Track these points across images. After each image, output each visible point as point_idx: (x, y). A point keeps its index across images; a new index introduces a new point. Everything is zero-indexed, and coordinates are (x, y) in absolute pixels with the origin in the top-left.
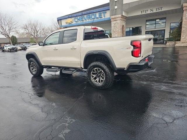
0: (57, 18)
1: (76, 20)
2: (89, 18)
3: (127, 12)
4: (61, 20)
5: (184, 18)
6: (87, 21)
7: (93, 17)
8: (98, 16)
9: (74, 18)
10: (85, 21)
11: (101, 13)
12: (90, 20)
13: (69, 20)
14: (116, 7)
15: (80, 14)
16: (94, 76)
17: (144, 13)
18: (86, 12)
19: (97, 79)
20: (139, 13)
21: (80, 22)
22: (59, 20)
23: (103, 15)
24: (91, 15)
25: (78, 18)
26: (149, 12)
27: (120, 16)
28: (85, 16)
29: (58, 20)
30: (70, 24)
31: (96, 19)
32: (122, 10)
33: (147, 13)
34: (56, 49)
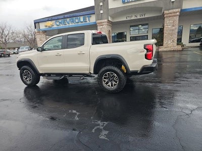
0: (34, 21)
1: (58, 24)
2: (73, 22)
3: (113, 17)
4: (39, 23)
5: (165, 24)
6: (71, 24)
7: (77, 21)
8: (82, 20)
9: (55, 21)
10: (68, 25)
11: (85, 17)
12: (73, 24)
13: (49, 23)
14: (102, 12)
15: (62, 17)
16: (106, 80)
17: (129, 19)
18: (68, 15)
19: (110, 84)
20: (124, 19)
21: (61, 26)
22: (37, 23)
23: (87, 19)
24: (74, 18)
25: (60, 21)
26: (133, 18)
27: (106, 20)
28: (68, 20)
29: (35, 23)
30: (50, 27)
31: (80, 23)
32: (108, 15)
33: (131, 19)
34: (59, 54)
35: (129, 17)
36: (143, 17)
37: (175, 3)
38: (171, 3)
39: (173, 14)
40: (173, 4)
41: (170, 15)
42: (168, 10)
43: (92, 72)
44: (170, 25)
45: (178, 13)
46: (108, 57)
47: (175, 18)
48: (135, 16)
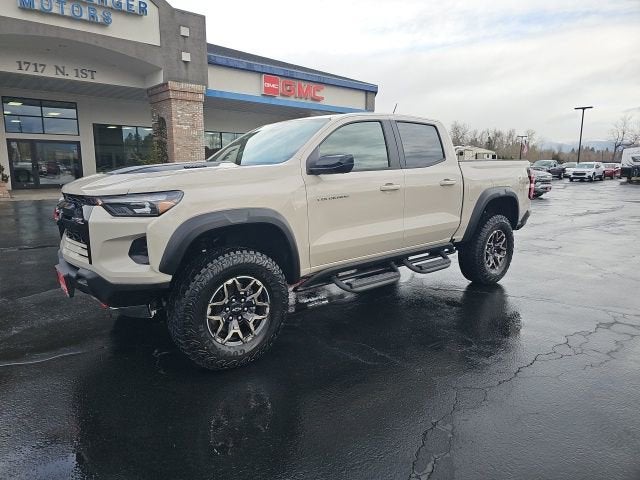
17: (31, 72)
26: (50, 73)
33: (42, 75)
34: (391, 187)
35: (32, 68)
36: (89, 80)
37: (190, 66)
38: (182, 64)
39: (189, 96)
40: (187, 68)
41: (180, 95)
42: (178, 80)
43: (459, 238)
44: (186, 123)
45: (201, 97)
46: (503, 193)
47: (195, 106)
48: (57, 68)
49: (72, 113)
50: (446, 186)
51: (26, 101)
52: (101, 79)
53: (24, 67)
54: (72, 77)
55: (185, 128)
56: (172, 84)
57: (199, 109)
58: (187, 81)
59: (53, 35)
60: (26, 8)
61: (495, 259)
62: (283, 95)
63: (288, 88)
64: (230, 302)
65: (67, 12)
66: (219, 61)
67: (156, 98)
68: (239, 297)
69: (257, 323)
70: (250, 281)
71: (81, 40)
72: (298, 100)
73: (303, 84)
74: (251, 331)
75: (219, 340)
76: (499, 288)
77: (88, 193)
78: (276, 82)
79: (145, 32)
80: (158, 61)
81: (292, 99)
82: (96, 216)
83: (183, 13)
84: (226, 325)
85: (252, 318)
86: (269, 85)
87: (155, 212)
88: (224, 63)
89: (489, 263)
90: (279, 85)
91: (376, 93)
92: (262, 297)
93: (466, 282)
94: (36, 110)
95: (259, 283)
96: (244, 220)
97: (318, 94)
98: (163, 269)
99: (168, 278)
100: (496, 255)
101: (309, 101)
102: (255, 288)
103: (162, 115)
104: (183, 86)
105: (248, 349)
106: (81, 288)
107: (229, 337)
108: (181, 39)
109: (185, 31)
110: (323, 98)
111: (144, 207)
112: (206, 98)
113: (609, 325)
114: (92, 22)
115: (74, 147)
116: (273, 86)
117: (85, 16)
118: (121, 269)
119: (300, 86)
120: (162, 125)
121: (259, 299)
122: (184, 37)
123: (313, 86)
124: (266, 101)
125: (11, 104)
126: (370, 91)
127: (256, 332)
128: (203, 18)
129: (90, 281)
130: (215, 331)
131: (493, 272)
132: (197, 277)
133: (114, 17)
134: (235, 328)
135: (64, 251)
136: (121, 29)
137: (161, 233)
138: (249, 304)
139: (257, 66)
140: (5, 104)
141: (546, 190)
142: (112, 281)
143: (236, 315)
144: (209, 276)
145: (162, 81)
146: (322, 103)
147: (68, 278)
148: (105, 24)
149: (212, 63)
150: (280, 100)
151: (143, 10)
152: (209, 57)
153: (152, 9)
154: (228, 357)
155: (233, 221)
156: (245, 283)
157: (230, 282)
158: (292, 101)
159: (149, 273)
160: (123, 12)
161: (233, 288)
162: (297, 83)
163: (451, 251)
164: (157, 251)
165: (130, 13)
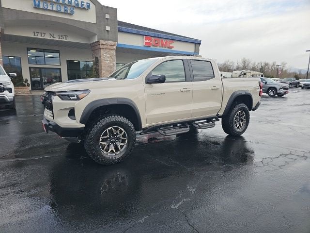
17: (39, 37)
19: (238, 125)
20: (30, 34)
26: (48, 37)
33: (45, 38)
34: (185, 90)
35: (39, 35)
36: (64, 40)
37: (110, 33)
38: (106, 32)
39: (110, 47)
40: (108, 34)
41: (106, 47)
42: (104, 40)
43: (221, 114)
44: (108, 59)
45: (115, 47)
46: (243, 93)
47: (112, 51)
48: (50, 34)
49: (57, 55)
50: (214, 89)
51: (38, 50)
52: (69, 39)
53: (36, 34)
54: (57, 39)
55: (107, 62)
56: (101, 42)
57: (114, 53)
58: (108, 40)
59: (49, 19)
60: (37, 7)
61: (240, 124)
62: (153, 46)
63: (156, 42)
64: (110, 137)
65: (55, 9)
66: (124, 30)
67: (94, 48)
68: (114, 135)
69: (122, 147)
70: (119, 128)
71: (60, 21)
72: (161, 48)
73: (164, 40)
74: (119, 150)
75: (105, 152)
76: (242, 138)
77: (54, 90)
78: (151, 40)
79: (89, 17)
80: (95, 30)
81: (158, 48)
82: (56, 99)
83: (107, 7)
84: (108, 146)
85: (119, 144)
86: (147, 41)
87: (78, 99)
88: (126, 31)
89: (236, 126)
90: (152, 41)
91: (200, 44)
92: (124, 136)
93: (226, 135)
94: (41, 54)
95: (122, 130)
96: (116, 103)
97: (171, 45)
98: (81, 122)
99: (83, 126)
100: (240, 122)
101: (166, 49)
102: (121, 131)
103: (97, 56)
104: (107, 42)
105: (117, 157)
106: (51, 129)
107: (109, 151)
108: (106, 20)
109: (107, 16)
110: (173, 47)
111: (74, 96)
112: (117, 47)
113: (286, 155)
114: (65, 13)
115: (58, 71)
116: (149, 41)
117: (62, 10)
118: (65, 122)
119: (162, 41)
120: (97, 61)
121: (123, 136)
122: (107, 19)
123: (169, 41)
124: (146, 49)
125: (31, 51)
126: (197, 43)
127: (121, 150)
128: (116, 9)
129: (53, 126)
130: (103, 149)
131: (238, 130)
132: (95, 126)
133: (75, 11)
134: (112, 148)
135: (45, 114)
136: (79, 16)
137: (80, 107)
138: (118, 139)
139: (142, 32)
140: (28, 51)
141: (285, 93)
142: (62, 126)
143: (113, 142)
144: (100, 126)
145: (97, 40)
146: (173, 49)
147: (46, 125)
148: (71, 14)
149: (120, 31)
150: (152, 48)
151: (88, 7)
152: (119, 28)
153: (92, 6)
154: (109, 160)
155: (111, 103)
156: (116, 129)
157: (110, 128)
158: (158, 49)
159: (75, 123)
160: (79, 8)
161: (111, 131)
162: (161, 40)
163: (217, 120)
164: (79, 114)
165: (82, 8)
